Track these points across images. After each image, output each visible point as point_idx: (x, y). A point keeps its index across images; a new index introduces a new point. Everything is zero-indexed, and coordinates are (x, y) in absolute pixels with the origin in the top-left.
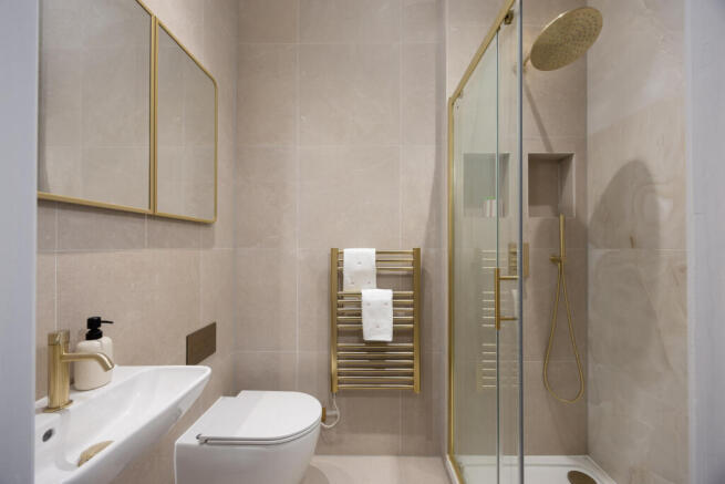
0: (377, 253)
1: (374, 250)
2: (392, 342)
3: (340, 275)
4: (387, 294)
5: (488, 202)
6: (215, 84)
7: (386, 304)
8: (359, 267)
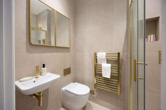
0: (106, 54)
1: (105, 53)
2: (110, 79)
3: (96, 59)
4: (109, 65)
5: (149, 36)
6: (70, 20)
7: (109, 68)
8: (101, 58)
